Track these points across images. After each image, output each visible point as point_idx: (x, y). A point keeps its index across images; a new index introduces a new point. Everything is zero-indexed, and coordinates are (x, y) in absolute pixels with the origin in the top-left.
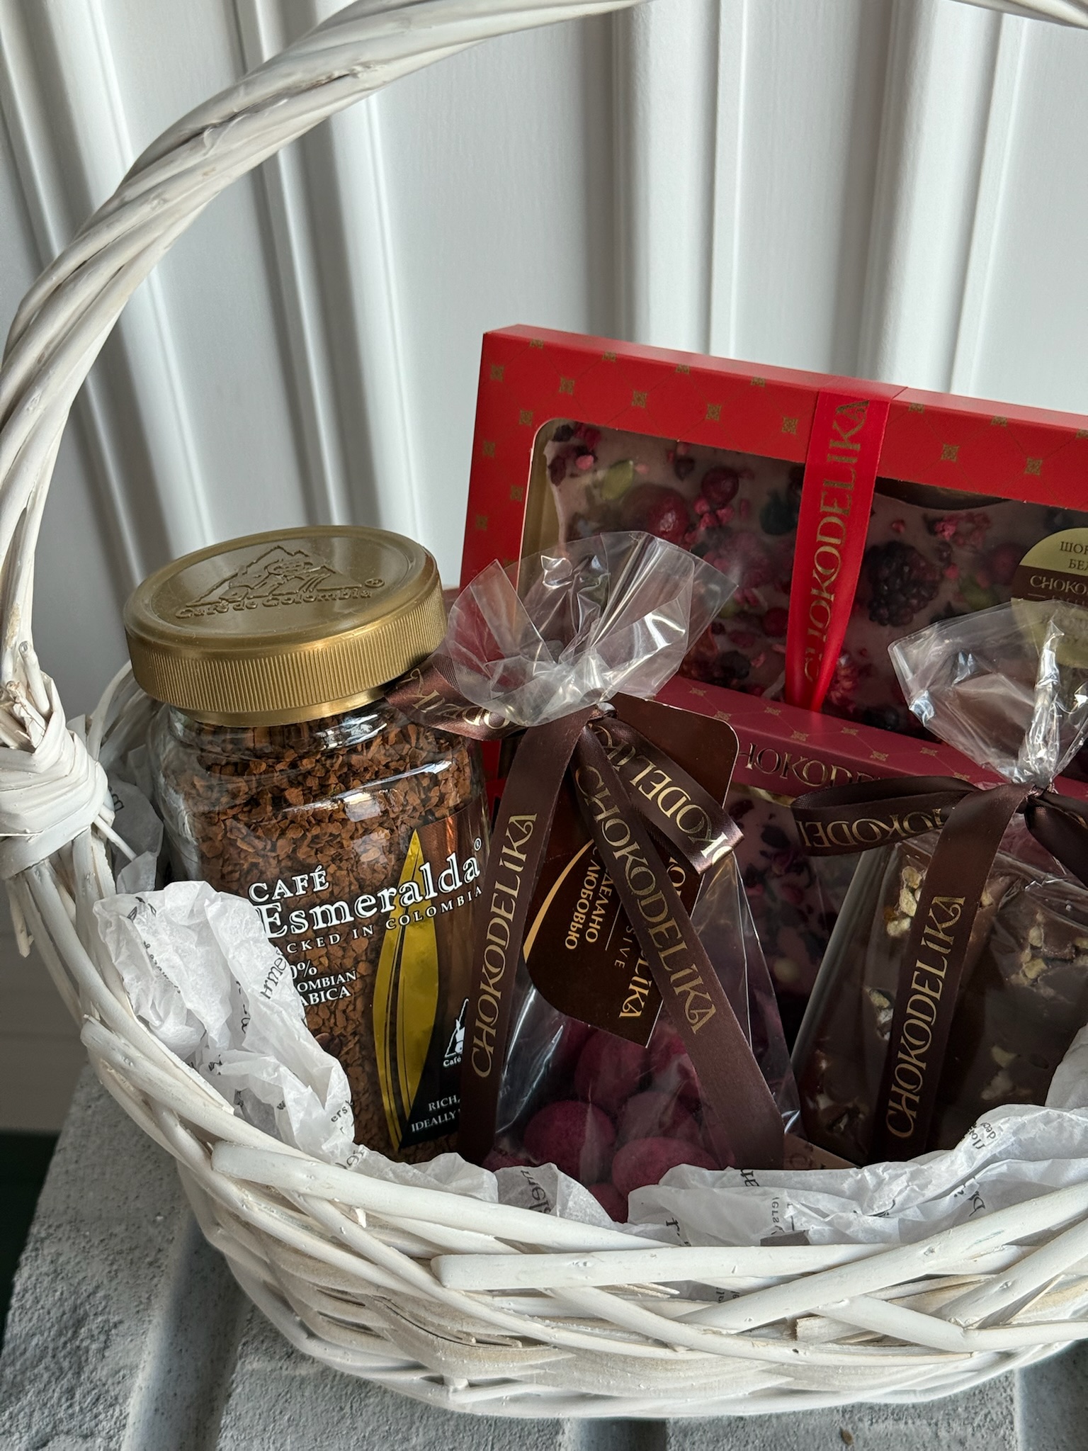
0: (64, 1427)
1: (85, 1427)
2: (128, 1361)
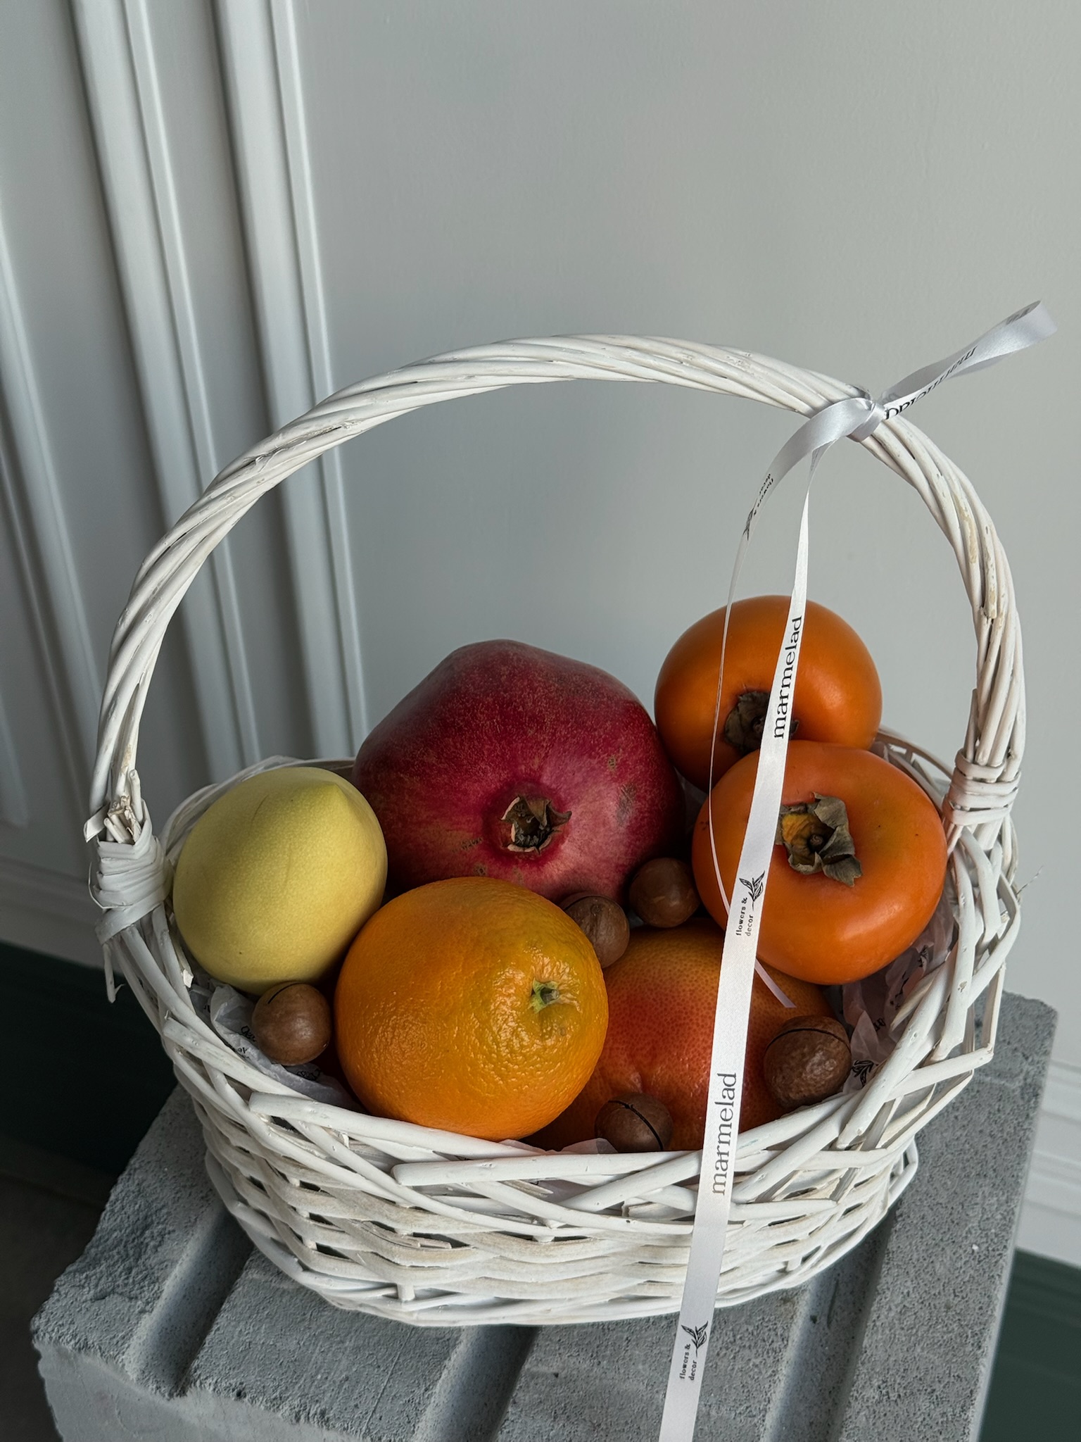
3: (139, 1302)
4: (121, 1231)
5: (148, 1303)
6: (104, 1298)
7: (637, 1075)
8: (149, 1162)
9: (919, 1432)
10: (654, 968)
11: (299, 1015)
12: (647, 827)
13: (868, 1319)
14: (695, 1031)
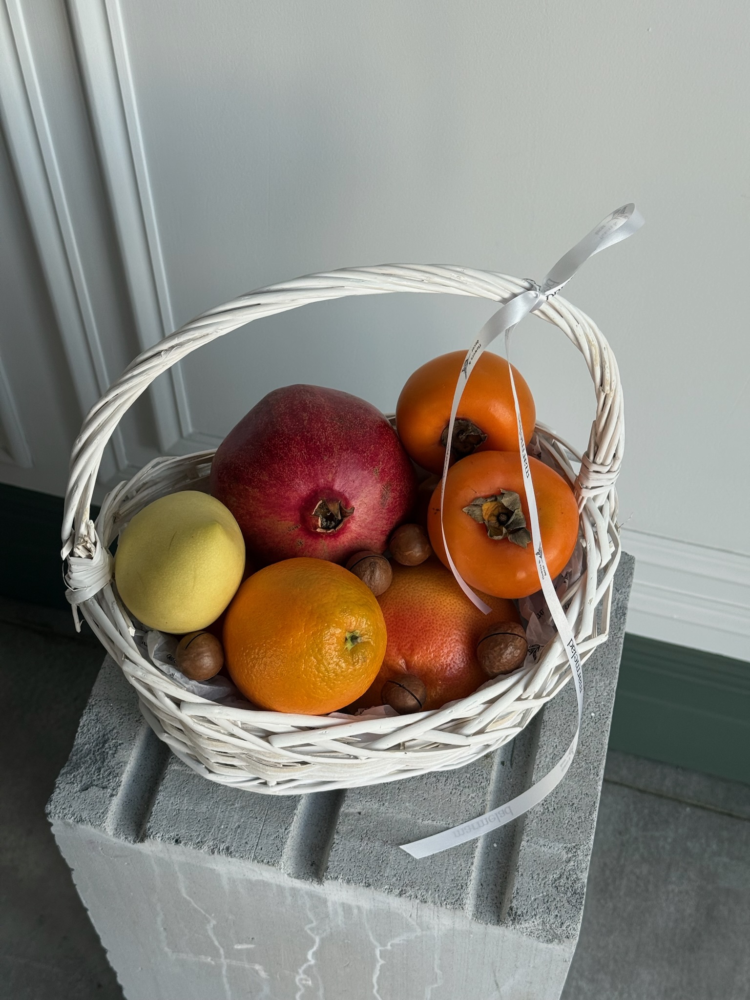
0: (95, 783)
1: (104, 784)
2: (124, 760)
3: (109, 790)
4: (90, 745)
5: (114, 790)
6: (87, 789)
7: (403, 661)
8: (100, 701)
9: (567, 829)
10: (409, 595)
11: (205, 655)
12: (398, 507)
13: (534, 764)
14: (435, 634)
